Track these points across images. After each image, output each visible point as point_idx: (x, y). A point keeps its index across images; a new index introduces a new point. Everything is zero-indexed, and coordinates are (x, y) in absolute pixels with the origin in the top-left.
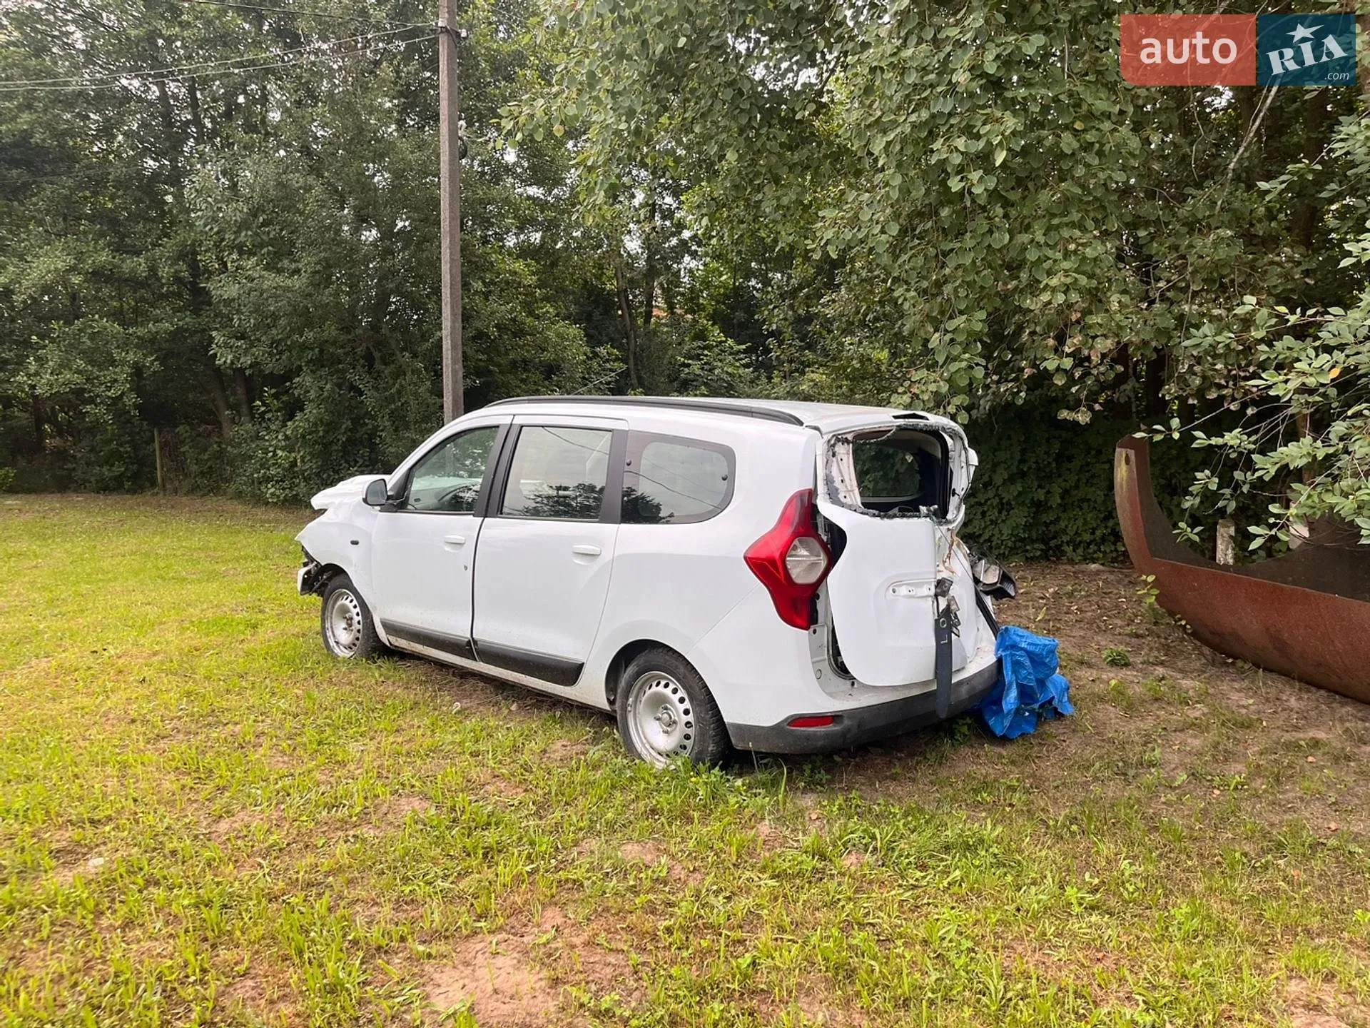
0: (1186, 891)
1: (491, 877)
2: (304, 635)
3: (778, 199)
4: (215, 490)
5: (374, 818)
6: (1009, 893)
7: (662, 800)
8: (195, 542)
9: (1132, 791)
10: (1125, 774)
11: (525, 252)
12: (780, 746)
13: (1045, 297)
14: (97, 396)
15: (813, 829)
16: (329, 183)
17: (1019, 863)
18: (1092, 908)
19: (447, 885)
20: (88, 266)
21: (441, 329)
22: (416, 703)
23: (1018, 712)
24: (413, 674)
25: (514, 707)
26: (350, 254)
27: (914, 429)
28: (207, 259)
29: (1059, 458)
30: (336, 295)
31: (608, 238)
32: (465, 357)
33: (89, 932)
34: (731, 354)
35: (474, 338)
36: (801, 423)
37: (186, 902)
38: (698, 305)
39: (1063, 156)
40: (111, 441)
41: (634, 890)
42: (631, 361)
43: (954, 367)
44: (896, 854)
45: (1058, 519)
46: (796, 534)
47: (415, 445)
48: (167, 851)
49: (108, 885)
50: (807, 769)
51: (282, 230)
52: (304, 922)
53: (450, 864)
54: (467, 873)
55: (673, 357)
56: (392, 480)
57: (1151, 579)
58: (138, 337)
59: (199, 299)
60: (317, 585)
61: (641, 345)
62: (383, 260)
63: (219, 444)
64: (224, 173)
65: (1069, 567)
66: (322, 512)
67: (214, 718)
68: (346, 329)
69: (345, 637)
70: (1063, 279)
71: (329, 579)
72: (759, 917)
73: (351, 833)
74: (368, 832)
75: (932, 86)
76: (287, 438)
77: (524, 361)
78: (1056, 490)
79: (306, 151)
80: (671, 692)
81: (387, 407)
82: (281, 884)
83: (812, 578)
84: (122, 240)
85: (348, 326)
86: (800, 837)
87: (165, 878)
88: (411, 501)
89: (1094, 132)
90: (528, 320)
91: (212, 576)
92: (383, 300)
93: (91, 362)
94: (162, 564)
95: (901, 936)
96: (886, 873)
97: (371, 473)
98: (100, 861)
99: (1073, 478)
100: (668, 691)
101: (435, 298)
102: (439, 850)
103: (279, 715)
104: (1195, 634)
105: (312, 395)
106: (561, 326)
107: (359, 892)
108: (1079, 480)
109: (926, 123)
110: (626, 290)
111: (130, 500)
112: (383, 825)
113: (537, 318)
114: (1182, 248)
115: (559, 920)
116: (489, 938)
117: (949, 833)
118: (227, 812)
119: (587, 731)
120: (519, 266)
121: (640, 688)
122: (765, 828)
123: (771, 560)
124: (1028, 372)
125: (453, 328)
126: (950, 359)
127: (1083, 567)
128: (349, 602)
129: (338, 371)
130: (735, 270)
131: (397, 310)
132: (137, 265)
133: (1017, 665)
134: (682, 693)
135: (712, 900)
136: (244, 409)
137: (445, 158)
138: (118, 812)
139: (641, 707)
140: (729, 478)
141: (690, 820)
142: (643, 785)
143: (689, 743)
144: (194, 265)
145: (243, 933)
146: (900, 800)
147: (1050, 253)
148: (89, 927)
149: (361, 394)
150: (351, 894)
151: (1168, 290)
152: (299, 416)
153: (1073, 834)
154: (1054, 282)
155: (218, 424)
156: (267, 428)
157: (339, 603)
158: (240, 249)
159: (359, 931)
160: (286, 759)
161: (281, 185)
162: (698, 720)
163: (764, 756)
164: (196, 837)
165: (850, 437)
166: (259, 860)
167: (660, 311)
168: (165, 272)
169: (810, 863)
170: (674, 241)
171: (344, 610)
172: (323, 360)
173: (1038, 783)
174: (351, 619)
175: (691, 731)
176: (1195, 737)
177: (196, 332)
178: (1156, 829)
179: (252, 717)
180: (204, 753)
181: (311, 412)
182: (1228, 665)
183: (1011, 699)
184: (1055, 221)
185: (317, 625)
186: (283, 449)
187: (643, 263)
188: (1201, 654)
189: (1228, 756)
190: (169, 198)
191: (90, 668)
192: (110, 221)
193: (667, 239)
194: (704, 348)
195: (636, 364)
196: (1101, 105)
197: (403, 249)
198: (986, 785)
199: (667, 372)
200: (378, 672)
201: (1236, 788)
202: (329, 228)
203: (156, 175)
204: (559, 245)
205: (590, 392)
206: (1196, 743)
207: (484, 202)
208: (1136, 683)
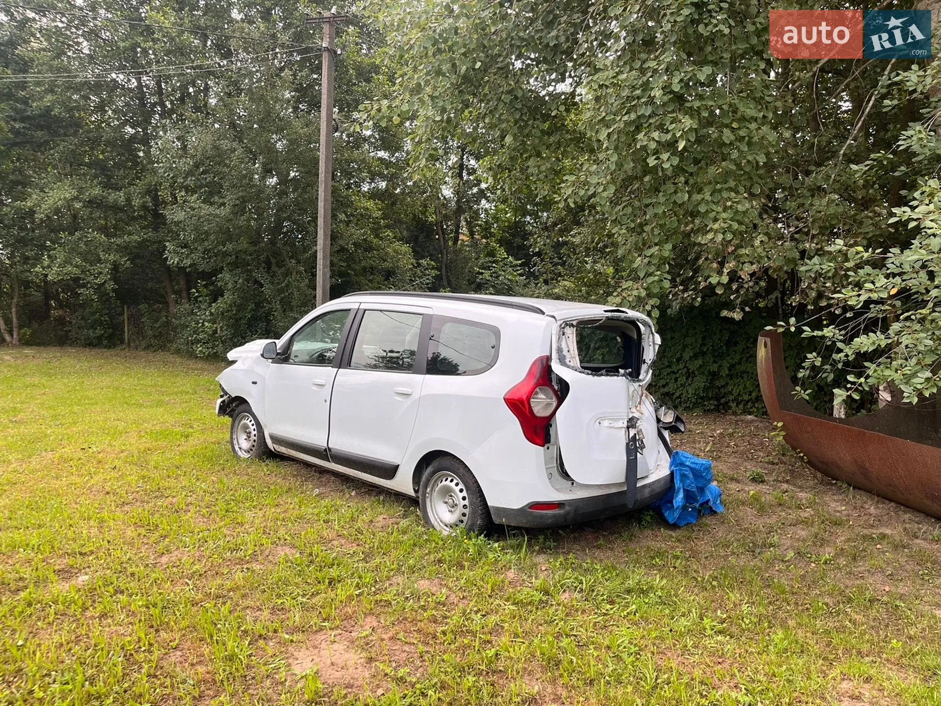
0: (784, 625)
1: (333, 596)
2: (219, 443)
3: (539, 167)
4: (163, 348)
5: (260, 558)
6: (666, 620)
7: (446, 554)
8: (149, 381)
9: (756, 562)
10: (753, 551)
11: (374, 195)
12: (523, 522)
13: (710, 236)
14: (88, 282)
15: (542, 576)
16: (247, 147)
17: (675, 603)
18: (720, 632)
19: (304, 600)
20: (86, 197)
21: (316, 245)
22: (290, 489)
23: (684, 508)
24: (289, 470)
25: (353, 494)
26: (259, 194)
27: (618, 319)
28: (164, 194)
29: (728, 343)
30: (248, 220)
31: (430, 186)
32: (332, 264)
33: (78, 620)
34: (511, 266)
35: (338, 251)
36: (543, 313)
37: (140, 603)
38: (490, 233)
39: (724, 144)
40: (96, 312)
41: (424, 608)
42: (444, 270)
43: (650, 280)
44: (595, 593)
45: (727, 384)
46: (538, 385)
47: (296, 321)
48: (128, 573)
49: (91, 591)
50: (541, 538)
51: (214, 177)
52: (214, 618)
53: (307, 587)
54: (318, 594)
55: (472, 267)
56: (280, 343)
57: (780, 424)
58: (117, 245)
59: (157, 220)
60: (228, 410)
61: (451, 259)
62: (280, 198)
63: (167, 317)
64: (178, 139)
65: (733, 417)
66: (233, 362)
67: (160, 493)
68: (254, 243)
69: (245, 445)
70: (722, 224)
71: (237, 406)
72: (503, 627)
73: (245, 566)
74: (257, 567)
75: (639, 98)
76: (211, 314)
77: (371, 268)
78: (726, 364)
79: (233, 125)
80: (455, 485)
81: (279, 295)
82: (200, 596)
83: (547, 413)
84: (109, 180)
85: (255, 241)
86: (533, 580)
87: (127, 589)
88: (292, 357)
89: (745, 130)
90: (375, 241)
91: (159, 404)
92: (279, 225)
93: (85, 260)
94: (127, 395)
95: (593, 643)
96: (588, 606)
97: (267, 338)
98: (87, 577)
99: (737, 357)
100: (453, 484)
101: (313, 224)
102: (300, 579)
103: (201, 493)
104: (809, 463)
105: (230, 286)
106: (397, 245)
107: (249, 602)
108: (741, 358)
109: (634, 121)
110: (441, 222)
111: (107, 353)
112: (266, 562)
113: (381, 239)
114: (807, 205)
115: (375, 624)
116: (330, 632)
117: (630, 582)
118: (167, 551)
119: (400, 510)
120: (370, 204)
121: (435, 482)
122: (511, 574)
123: (521, 401)
124: (703, 284)
125: (324, 244)
126: (648, 275)
127: (743, 417)
128: (249, 422)
129: (247, 271)
130: (515, 211)
131: (288, 231)
132: (119, 197)
133: (683, 477)
134: (461, 486)
135: (473, 616)
136: (184, 294)
137: (323, 132)
138: (98, 548)
139: (435, 494)
140: (496, 347)
141: (462, 567)
142: (434, 545)
143: (465, 519)
144: (155, 198)
145: (176, 624)
146: (601, 561)
147: (714, 207)
148: (79, 617)
149: (262, 286)
150: (244, 603)
151: (796, 233)
152: (220, 300)
153: (713, 587)
154: (716, 226)
155: (166, 304)
156: (199, 308)
157: (243, 422)
158: (187, 189)
159: (248, 626)
160: (205, 520)
161: (216, 148)
162: (471, 503)
163: (515, 528)
164: (147, 565)
165: (575, 323)
166: (187, 580)
167: (464, 237)
168: (136, 202)
169: (538, 596)
170: (475, 190)
171: (246, 427)
172: (238, 263)
173: (695, 555)
174: (250, 433)
175: (467, 511)
176: (803, 529)
177: (155, 242)
178: (769, 586)
179: (184, 493)
180: (153, 514)
181: (228, 297)
182: (832, 485)
183: (679, 499)
184: (719, 186)
185: (227, 436)
186: (209, 321)
187: (453, 204)
188: (815, 477)
189: (823, 542)
190: (141, 154)
191: (80, 459)
192: (101, 168)
193: (471, 188)
194: (494, 262)
195: (447, 272)
196: (751, 112)
197: (294, 191)
198: (659, 554)
199: (467, 278)
200: (266, 468)
201: (825, 563)
202: (245, 176)
203: (133, 138)
204: (398, 190)
205: (415, 290)
206: (803, 533)
207: (348, 162)
208: (767, 493)
